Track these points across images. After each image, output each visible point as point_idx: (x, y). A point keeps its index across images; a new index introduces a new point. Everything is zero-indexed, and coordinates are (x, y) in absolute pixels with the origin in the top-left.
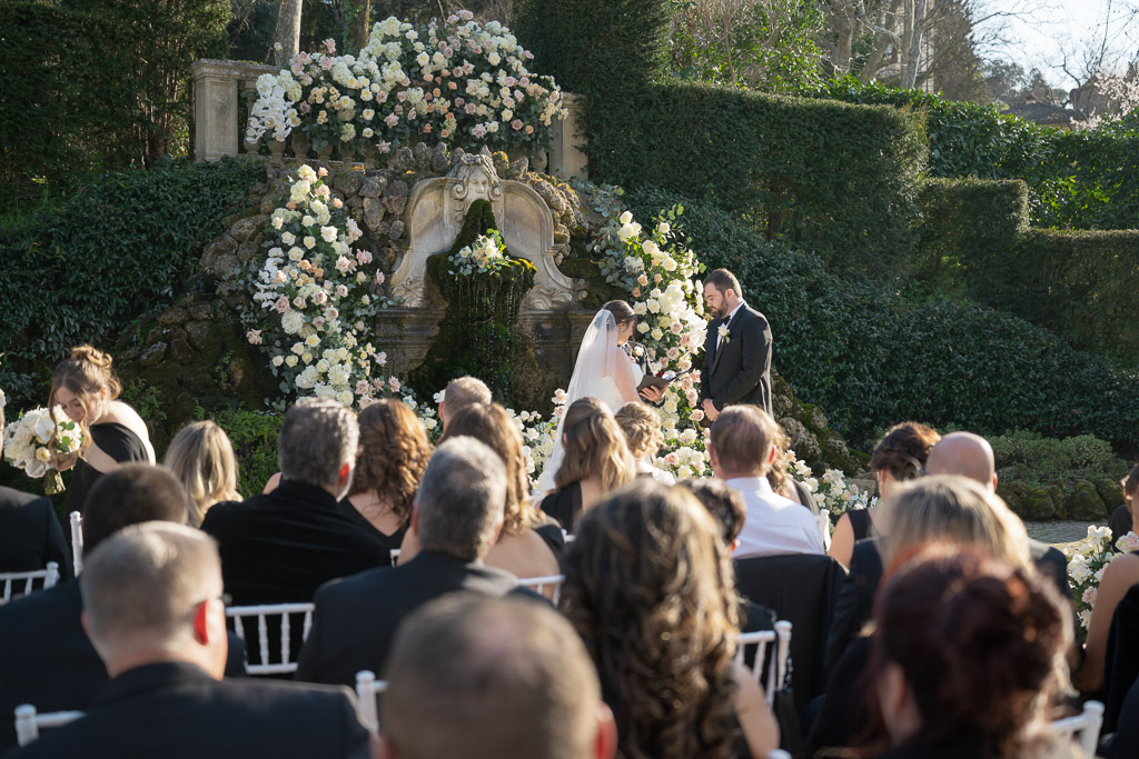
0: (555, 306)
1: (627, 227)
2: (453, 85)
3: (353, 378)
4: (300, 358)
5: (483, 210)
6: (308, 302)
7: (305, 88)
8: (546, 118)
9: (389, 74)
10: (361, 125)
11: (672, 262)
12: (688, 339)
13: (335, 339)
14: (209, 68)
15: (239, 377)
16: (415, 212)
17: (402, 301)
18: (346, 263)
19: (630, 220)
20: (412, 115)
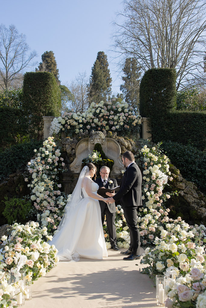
1: (145, 149)
2: (107, 117)
3: (45, 190)
4: (34, 185)
5: (98, 146)
6: (37, 170)
7: (66, 121)
8: (134, 124)
9: (88, 115)
10: (80, 129)
11: (156, 158)
12: (158, 181)
13: (42, 180)
14: (45, 118)
15: (21, 190)
16: (78, 148)
17: (74, 171)
18: (50, 160)
19: (146, 147)
20: (93, 125)
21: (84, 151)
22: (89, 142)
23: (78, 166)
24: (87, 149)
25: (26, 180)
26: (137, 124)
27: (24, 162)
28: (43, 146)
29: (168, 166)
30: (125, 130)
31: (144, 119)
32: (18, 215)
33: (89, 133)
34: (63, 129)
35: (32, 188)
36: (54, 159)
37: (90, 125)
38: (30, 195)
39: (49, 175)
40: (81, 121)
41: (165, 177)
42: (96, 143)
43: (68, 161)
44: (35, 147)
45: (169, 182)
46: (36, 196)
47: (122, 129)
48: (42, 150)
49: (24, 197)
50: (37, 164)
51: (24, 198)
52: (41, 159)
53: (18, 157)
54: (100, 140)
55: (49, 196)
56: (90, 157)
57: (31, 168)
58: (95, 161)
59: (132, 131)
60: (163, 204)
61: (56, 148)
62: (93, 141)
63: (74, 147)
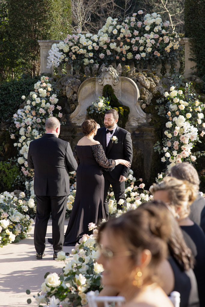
0: (139, 125)
1: (174, 92)
2: (128, 40)
4: (22, 144)
5: (108, 88)
6: (26, 124)
7: (70, 47)
8: (168, 49)
9: (101, 39)
10: (89, 58)
11: (184, 105)
12: (183, 138)
13: (32, 138)
14: (41, 43)
15: (6, 150)
16: (81, 91)
17: (75, 124)
18: (42, 110)
19: (173, 89)
20: (109, 53)
21: (90, 94)
22: (97, 83)
23: (82, 116)
24: (94, 93)
25: (12, 136)
26: (172, 48)
27: (11, 109)
28: (33, 90)
29: (201, 115)
31: (185, 40)
32: (2, 182)
33: (99, 69)
34: (67, 59)
35: (20, 148)
36: (48, 107)
37: (104, 53)
38: (17, 158)
39: (40, 130)
40: (90, 48)
41: (195, 131)
42: (105, 84)
43: (68, 110)
44: (26, 87)
45: (200, 137)
46: (24, 158)
47: (151, 57)
48: (32, 95)
49: (9, 159)
50: (26, 115)
51: (9, 161)
52: (31, 108)
53: (3, 103)
54: (111, 80)
56: (95, 105)
57: (17, 121)
58: (101, 111)
61: (51, 93)
62: (102, 81)
63: (75, 90)
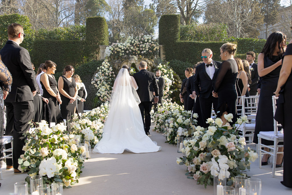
1: (160, 66)
2: (138, 46)
3: (105, 90)
4: (99, 88)
5: (134, 64)
6: (100, 79)
7: (114, 48)
8: (155, 49)
9: (127, 45)
10: (122, 53)
11: (165, 71)
13: (103, 85)
14: (100, 47)
18: (107, 74)
20: (130, 51)
22: (128, 62)
26: (156, 49)
28: (102, 65)
29: (172, 75)
30: (150, 53)
31: (161, 46)
33: (128, 57)
34: (112, 53)
36: (109, 73)
37: (128, 51)
39: (107, 82)
40: (123, 48)
41: (171, 82)
42: (132, 63)
45: (173, 84)
46: (100, 94)
47: (148, 53)
48: (102, 68)
50: (100, 76)
52: (102, 73)
53: (86, 72)
54: (135, 61)
55: (108, 93)
57: (96, 78)
58: (132, 73)
59: (154, 53)
60: (169, 96)
61: (110, 67)
62: (131, 61)
63: (119, 65)
